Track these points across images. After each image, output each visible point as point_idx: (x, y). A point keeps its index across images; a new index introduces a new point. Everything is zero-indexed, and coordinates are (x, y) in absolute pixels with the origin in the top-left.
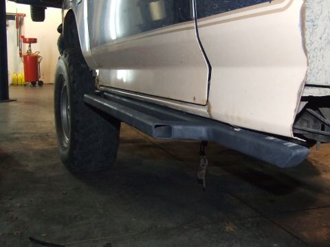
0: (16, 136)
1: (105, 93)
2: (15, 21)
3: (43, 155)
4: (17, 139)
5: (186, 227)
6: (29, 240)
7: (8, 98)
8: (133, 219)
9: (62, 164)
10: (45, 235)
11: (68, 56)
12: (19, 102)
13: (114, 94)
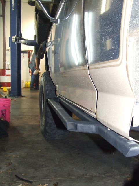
0: (21, 116)
1: (60, 98)
2: (27, 54)
3: (33, 128)
4: (21, 118)
5: (104, 176)
6: (15, 177)
7: (21, 95)
8: (74, 169)
9: (41, 134)
10: (24, 174)
11: (45, 75)
12: (27, 97)
13: (63, 99)
